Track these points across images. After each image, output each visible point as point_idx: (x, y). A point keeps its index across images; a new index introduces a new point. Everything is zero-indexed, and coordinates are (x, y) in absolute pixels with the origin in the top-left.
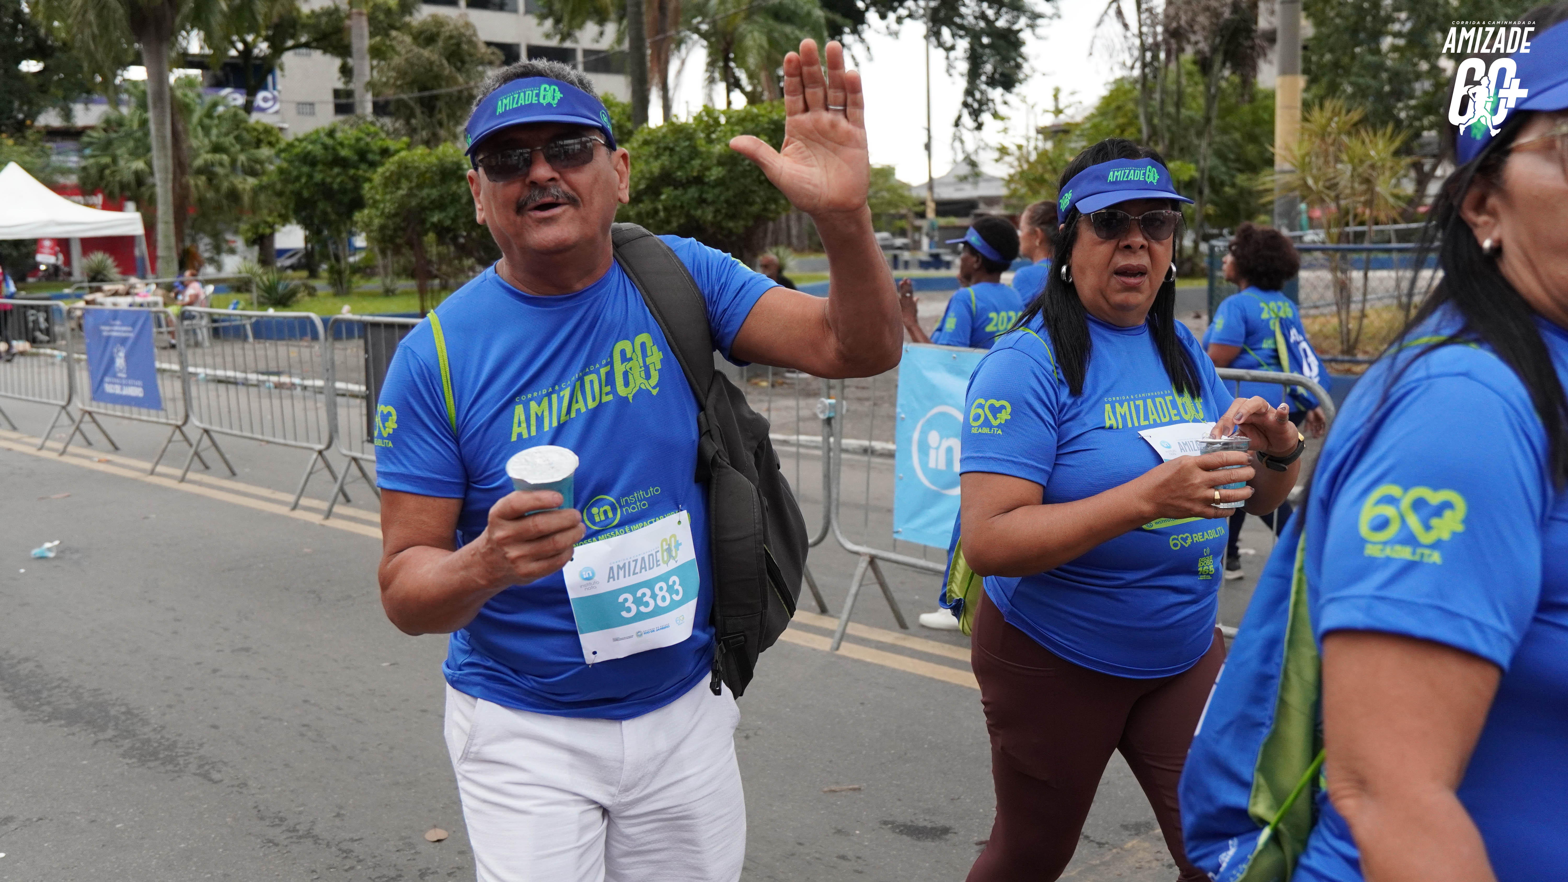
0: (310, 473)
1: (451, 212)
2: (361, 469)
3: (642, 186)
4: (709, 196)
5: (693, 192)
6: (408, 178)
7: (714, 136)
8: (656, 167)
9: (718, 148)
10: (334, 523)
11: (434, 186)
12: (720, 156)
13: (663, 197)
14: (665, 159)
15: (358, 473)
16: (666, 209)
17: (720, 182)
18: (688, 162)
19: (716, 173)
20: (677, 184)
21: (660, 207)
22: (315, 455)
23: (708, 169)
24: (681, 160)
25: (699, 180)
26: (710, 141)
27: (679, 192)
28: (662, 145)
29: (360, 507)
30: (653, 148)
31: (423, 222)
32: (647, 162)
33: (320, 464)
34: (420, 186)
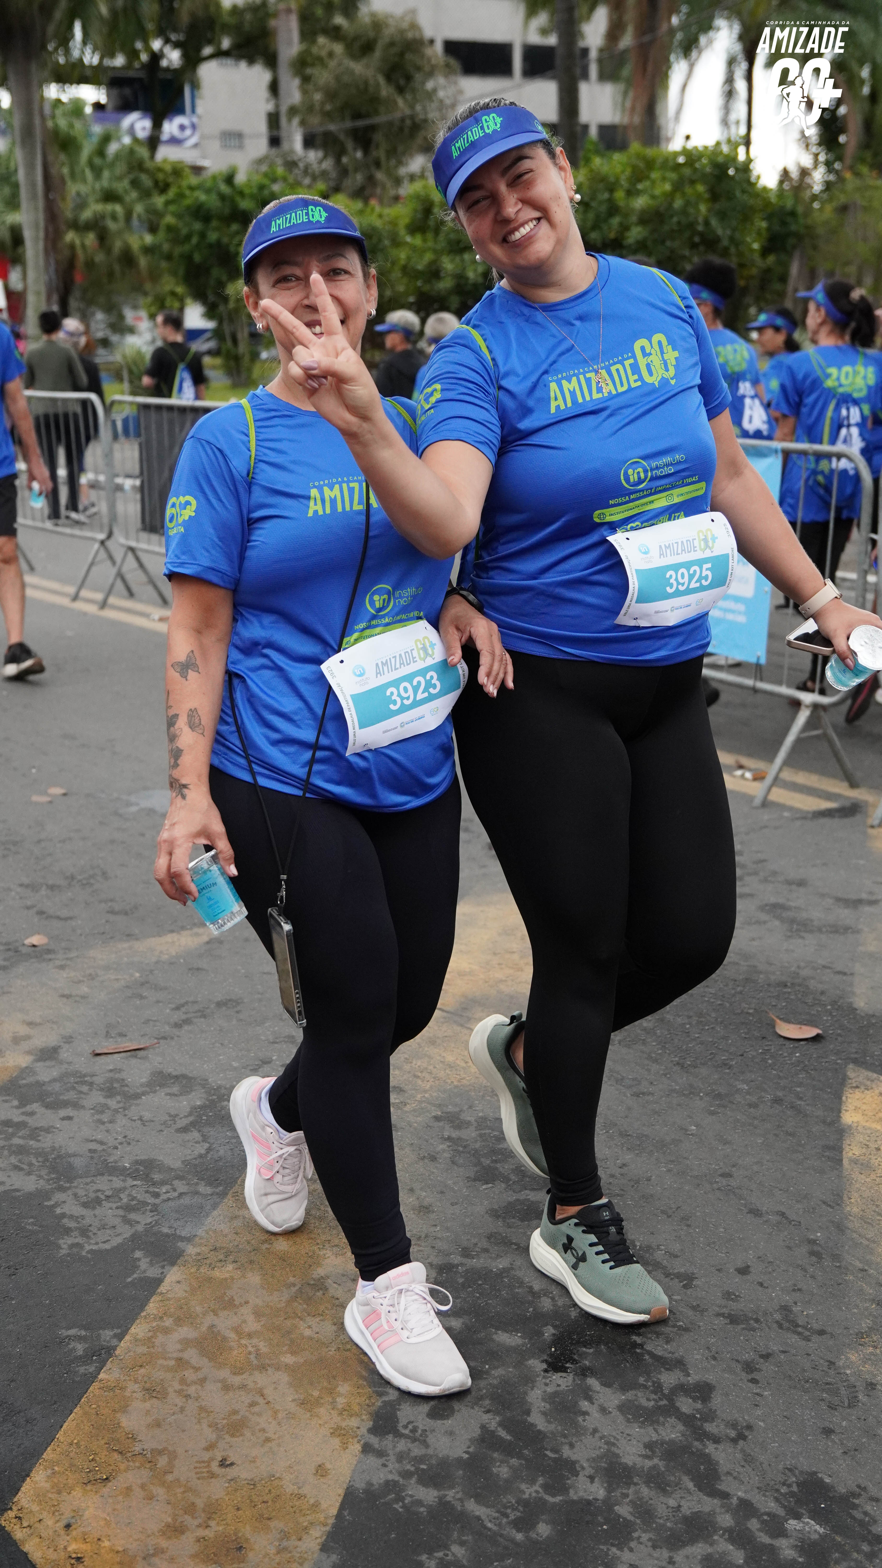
0: (92, 564)
2: (138, 559)
7: (640, 186)
9: (640, 202)
10: (109, 614)
12: (643, 212)
15: (134, 564)
18: (606, 220)
19: (635, 233)
22: (96, 546)
24: (598, 217)
26: (631, 193)
29: (141, 601)
33: (103, 554)
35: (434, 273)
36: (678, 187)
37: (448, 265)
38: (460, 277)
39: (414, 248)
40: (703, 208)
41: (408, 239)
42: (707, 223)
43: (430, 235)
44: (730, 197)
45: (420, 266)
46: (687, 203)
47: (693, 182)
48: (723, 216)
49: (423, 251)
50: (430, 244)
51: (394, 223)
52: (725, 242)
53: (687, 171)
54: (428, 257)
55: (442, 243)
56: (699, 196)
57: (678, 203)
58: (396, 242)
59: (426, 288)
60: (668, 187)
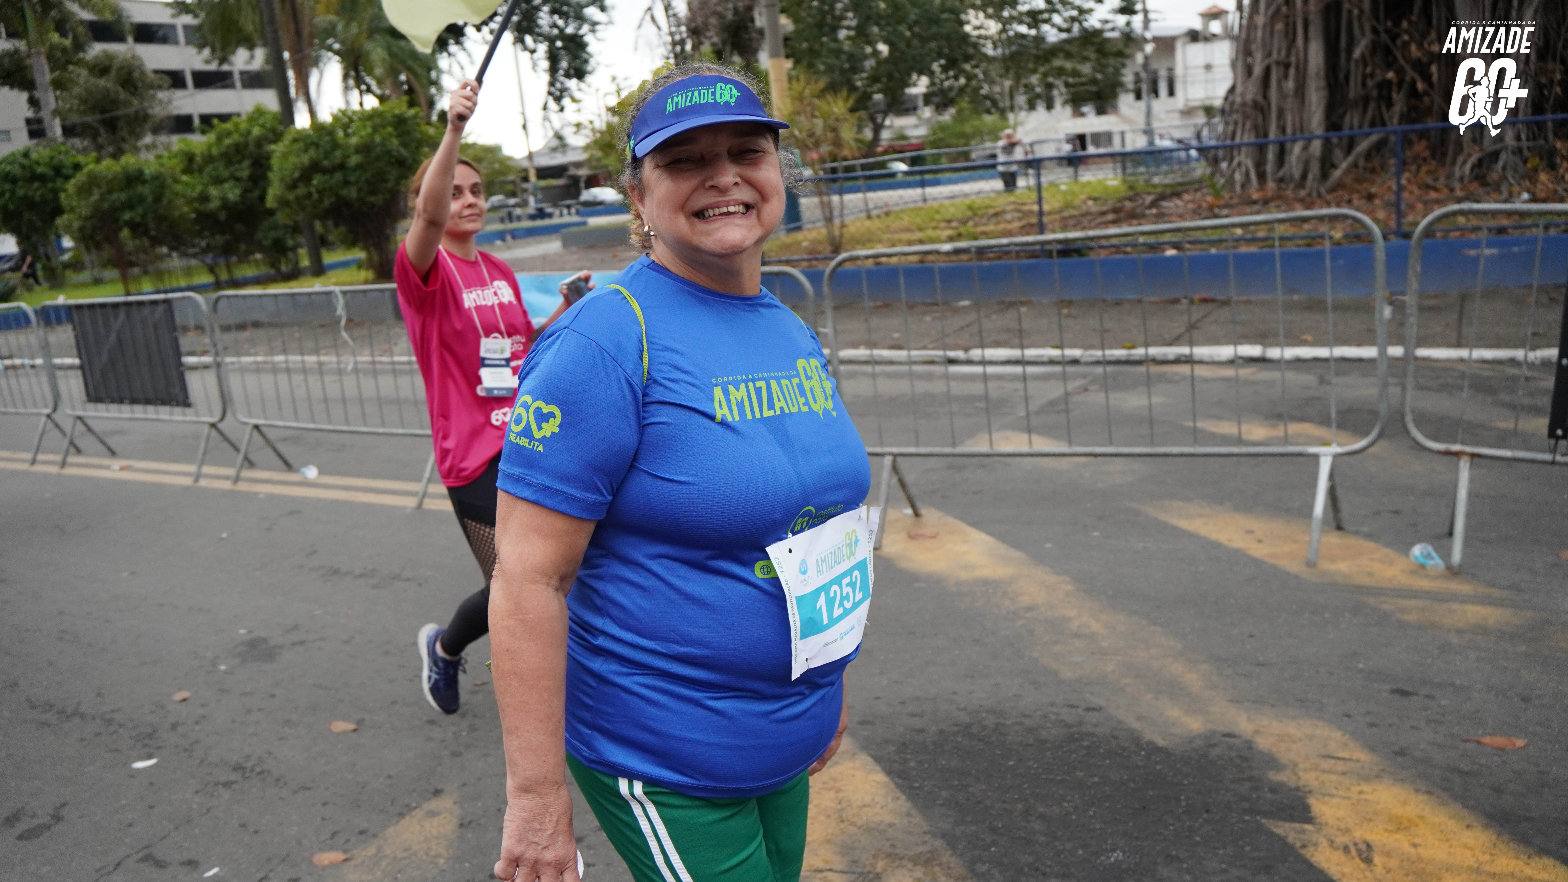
0: (43, 434)
1: (140, 210)
3: (296, 175)
4: (352, 178)
5: (338, 176)
6: (99, 186)
7: (350, 131)
8: (305, 159)
9: (354, 140)
10: (68, 471)
11: (121, 190)
13: (315, 182)
14: (312, 152)
15: (83, 428)
16: (318, 192)
17: (359, 167)
18: (331, 153)
19: (354, 160)
20: (324, 171)
21: (313, 190)
22: (44, 419)
23: (348, 157)
24: (326, 152)
25: (342, 167)
27: (327, 177)
28: (309, 141)
30: (300, 145)
31: (116, 220)
32: (298, 156)
33: (50, 425)
34: (110, 192)
35: (204, 198)
36: (375, 129)
37: (214, 192)
38: (224, 199)
39: (187, 184)
40: (395, 141)
41: (185, 178)
42: (398, 151)
43: (196, 175)
44: (408, 133)
45: (195, 194)
46: (384, 139)
48: (405, 145)
51: (172, 169)
52: (410, 161)
53: (378, 121)
54: (199, 189)
55: (206, 178)
56: (390, 135)
57: (378, 139)
58: (176, 181)
59: (202, 208)
60: (369, 130)
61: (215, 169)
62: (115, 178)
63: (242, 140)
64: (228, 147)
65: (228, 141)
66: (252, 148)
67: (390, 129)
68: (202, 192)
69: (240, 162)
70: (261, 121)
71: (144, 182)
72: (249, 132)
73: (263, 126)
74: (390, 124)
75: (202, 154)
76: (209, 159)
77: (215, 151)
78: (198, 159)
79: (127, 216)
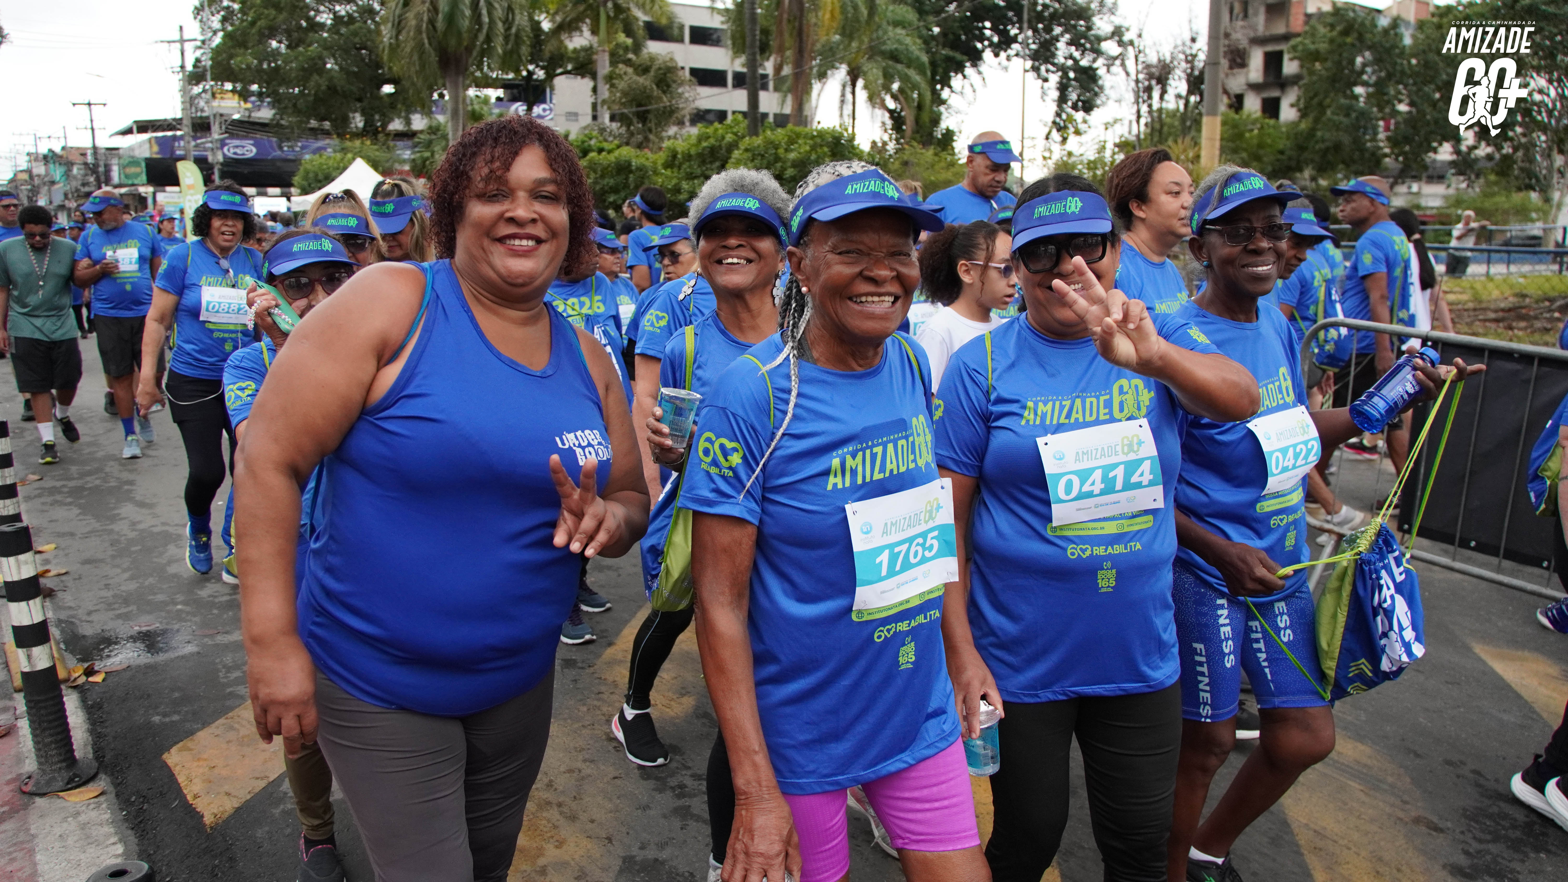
6: (595, 172)
9: (792, 156)
11: (612, 177)
12: (794, 161)
23: (785, 169)
26: (786, 150)
30: (749, 155)
34: (602, 177)
36: (813, 148)
39: (665, 177)
41: (664, 171)
43: (675, 170)
47: (821, 146)
49: (672, 178)
50: (676, 174)
51: (655, 163)
53: (818, 140)
54: (674, 181)
55: (682, 174)
56: (825, 154)
58: (656, 172)
60: (808, 148)
61: (690, 167)
62: (609, 165)
63: (718, 144)
64: (704, 148)
65: (705, 144)
66: (723, 151)
67: (826, 149)
68: (676, 185)
69: (711, 163)
70: (735, 130)
71: (631, 172)
72: (723, 138)
73: (735, 134)
74: (828, 144)
75: (683, 152)
76: (688, 157)
77: (693, 151)
78: (679, 156)
79: (611, 199)
